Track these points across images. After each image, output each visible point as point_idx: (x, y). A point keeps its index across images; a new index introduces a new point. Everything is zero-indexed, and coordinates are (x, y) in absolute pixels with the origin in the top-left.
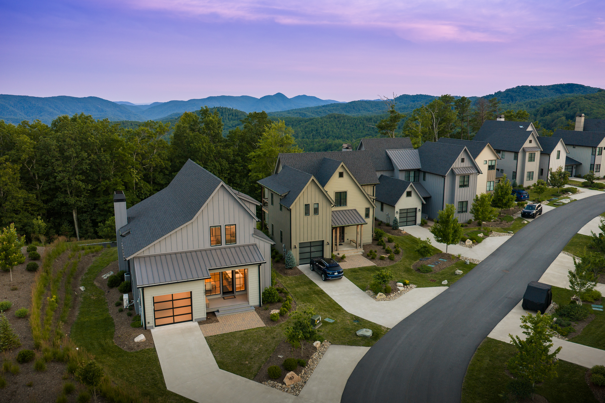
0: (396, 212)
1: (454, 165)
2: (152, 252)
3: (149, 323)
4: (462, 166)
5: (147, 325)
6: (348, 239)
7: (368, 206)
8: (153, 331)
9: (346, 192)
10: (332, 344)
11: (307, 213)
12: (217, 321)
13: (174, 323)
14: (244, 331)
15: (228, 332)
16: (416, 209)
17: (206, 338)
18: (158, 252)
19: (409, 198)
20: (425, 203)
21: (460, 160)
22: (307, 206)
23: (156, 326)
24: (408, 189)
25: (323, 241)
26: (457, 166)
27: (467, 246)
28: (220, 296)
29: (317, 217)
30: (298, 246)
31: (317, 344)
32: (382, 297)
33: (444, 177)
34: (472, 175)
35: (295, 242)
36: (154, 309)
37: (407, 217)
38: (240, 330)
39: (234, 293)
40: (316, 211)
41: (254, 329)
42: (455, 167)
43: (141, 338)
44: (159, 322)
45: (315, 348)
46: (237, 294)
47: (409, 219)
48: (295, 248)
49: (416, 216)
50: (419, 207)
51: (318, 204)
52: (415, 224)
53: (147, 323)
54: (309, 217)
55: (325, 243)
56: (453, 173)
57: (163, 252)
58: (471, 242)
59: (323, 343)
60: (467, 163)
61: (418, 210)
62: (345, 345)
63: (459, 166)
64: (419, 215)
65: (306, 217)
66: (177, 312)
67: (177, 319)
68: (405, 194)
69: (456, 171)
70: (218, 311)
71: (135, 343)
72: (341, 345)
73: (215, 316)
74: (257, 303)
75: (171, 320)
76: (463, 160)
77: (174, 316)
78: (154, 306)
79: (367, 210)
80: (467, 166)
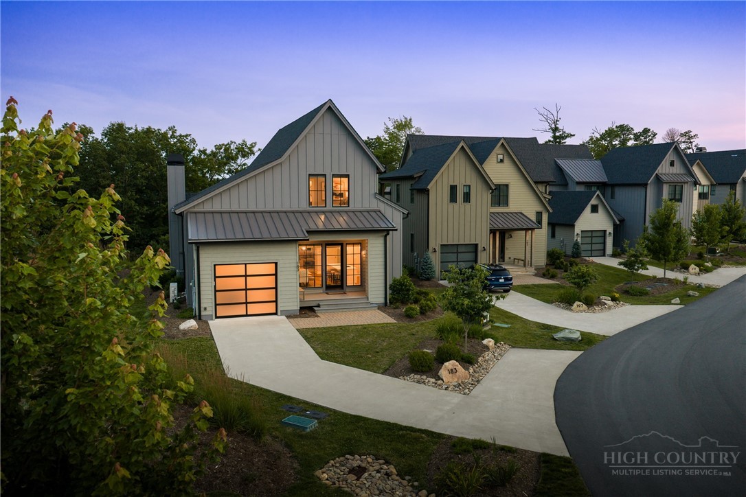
0: (576, 234)
1: (659, 170)
2: (216, 206)
3: (205, 309)
4: (671, 172)
5: (203, 313)
6: (510, 258)
7: (539, 209)
8: (210, 322)
9: (507, 186)
10: (514, 347)
11: (453, 198)
12: (317, 316)
13: (247, 315)
14: (362, 325)
15: (336, 326)
16: (605, 231)
17: (297, 330)
18: (226, 208)
19: (594, 215)
20: (618, 223)
21: (668, 164)
22: (453, 189)
23: (217, 317)
24: (594, 201)
25: (476, 245)
26: (664, 172)
27: (691, 274)
28: (321, 291)
29: (467, 205)
30: (438, 249)
31: (489, 342)
32: (581, 309)
33: (645, 185)
34: (686, 184)
35: (434, 243)
36: (215, 286)
37: (592, 244)
38: (355, 324)
39: (343, 288)
40: (467, 197)
41: (379, 324)
42: (660, 172)
43: (191, 324)
44: (222, 311)
45: (487, 348)
46: (348, 290)
47: (595, 247)
48: (435, 251)
49: (604, 243)
50: (610, 230)
51: (470, 186)
52: (604, 255)
53: (202, 309)
54: (456, 206)
55: (480, 248)
56: (659, 181)
57: (235, 208)
58: (697, 269)
59: (498, 345)
60: (678, 169)
61: (608, 233)
62: (537, 348)
63: (667, 172)
64: (609, 241)
65: (451, 206)
66: (252, 296)
67: (252, 309)
68: (588, 208)
69: (664, 178)
70: (319, 306)
71: (180, 331)
72: (530, 348)
73: (314, 311)
74: (382, 300)
75: (241, 310)
76: (672, 164)
77: (246, 303)
78: (215, 281)
79: (539, 214)
80: (678, 172)
